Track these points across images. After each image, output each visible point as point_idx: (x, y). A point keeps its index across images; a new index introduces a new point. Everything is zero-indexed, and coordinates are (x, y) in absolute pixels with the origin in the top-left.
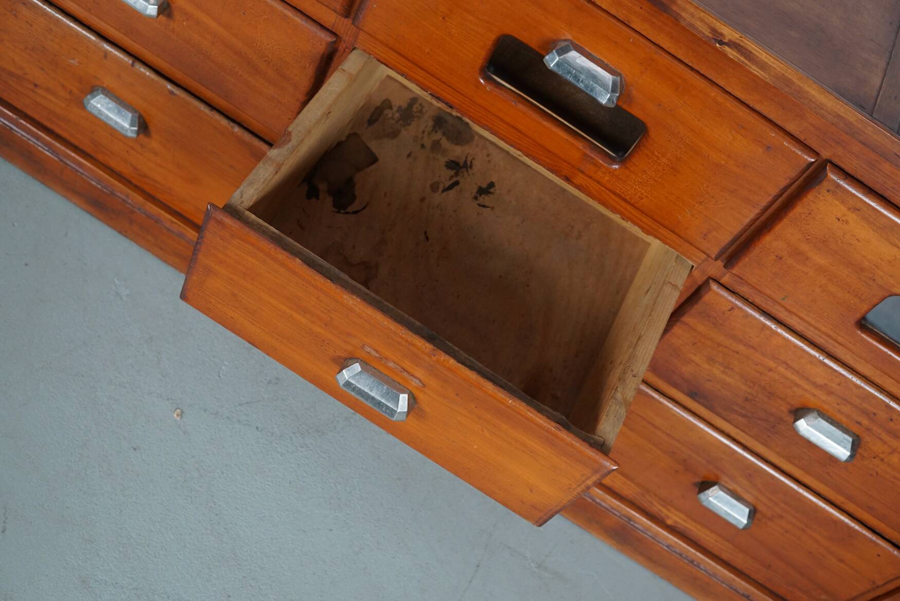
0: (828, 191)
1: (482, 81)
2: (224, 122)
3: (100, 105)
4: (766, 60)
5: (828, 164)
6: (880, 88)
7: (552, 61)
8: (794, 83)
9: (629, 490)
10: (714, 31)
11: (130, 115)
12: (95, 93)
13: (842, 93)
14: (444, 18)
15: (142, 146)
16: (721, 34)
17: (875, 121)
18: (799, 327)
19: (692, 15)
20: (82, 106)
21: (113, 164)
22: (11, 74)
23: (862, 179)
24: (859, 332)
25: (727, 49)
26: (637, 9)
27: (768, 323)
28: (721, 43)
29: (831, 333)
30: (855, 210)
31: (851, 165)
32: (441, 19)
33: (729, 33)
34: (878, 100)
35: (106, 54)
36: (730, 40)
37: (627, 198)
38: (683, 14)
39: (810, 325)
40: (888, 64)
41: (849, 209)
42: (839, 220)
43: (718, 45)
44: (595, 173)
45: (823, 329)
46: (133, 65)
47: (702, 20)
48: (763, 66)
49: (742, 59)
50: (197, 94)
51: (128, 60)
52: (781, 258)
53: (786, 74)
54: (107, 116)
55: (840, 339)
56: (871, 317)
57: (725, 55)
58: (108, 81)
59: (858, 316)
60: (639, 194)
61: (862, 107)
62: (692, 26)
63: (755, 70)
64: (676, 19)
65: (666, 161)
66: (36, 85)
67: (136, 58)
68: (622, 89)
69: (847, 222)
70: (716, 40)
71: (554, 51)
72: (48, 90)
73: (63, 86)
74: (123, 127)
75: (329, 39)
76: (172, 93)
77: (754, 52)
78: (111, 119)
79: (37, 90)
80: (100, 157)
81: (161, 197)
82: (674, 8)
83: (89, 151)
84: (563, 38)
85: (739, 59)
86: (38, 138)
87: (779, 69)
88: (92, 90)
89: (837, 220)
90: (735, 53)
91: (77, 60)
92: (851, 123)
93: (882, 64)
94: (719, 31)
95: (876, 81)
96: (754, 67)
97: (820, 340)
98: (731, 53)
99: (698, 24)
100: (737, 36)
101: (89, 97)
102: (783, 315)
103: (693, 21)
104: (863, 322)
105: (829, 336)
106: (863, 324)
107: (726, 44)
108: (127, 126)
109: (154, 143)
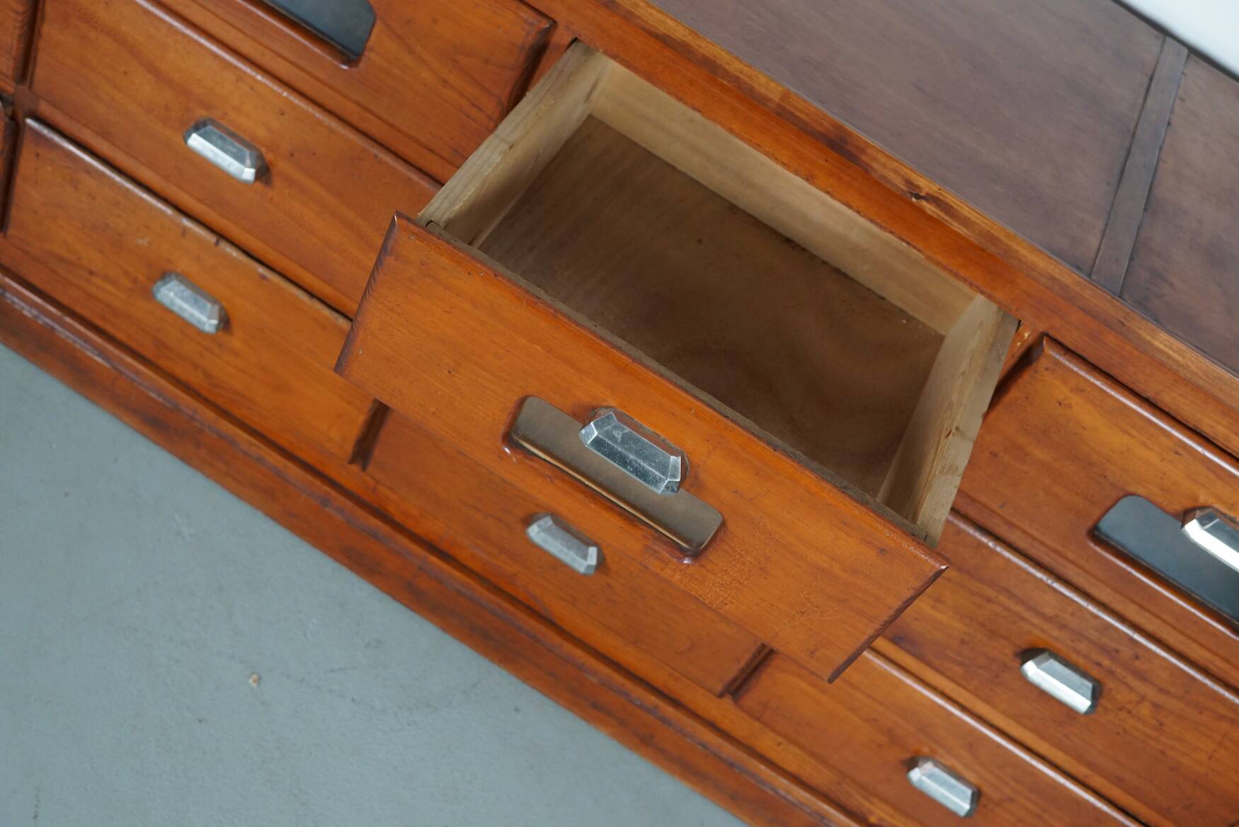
0: (1047, 369)
2: (326, 312)
3: (172, 295)
4: (968, 215)
5: (1045, 338)
6: (1099, 250)
8: (1001, 241)
9: (821, 777)
10: (909, 183)
11: (209, 306)
12: (167, 279)
13: (1057, 253)
15: (220, 345)
16: (918, 187)
17: (1094, 283)
18: (1022, 544)
19: (884, 166)
20: (149, 295)
21: (181, 371)
22: (61, 259)
23: (1084, 355)
24: (1092, 545)
25: (924, 203)
26: (822, 162)
27: (984, 540)
28: (918, 197)
29: (1059, 548)
30: (1078, 390)
31: (1070, 337)
33: (926, 185)
34: (1097, 263)
35: (185, 232)
36: (927, 194)
38: (874, 165)
39: (1034, 538)
40: (1106, 225)
41: (1072, 390)
42: (1060, 404)
43: (914, 200)
45: (1049, 542)
46: (217, 243)
47: (896, 172)
48: (966, 222)
49: (942, 214)
50: (293, 278)
51: (212, 238)
52: (995, 455)
53: (992, 231)
54: (181, 308)
55: (1071, 555)
56: (1105, 525)
57: (922, 212)
58: (184, 264)
59: (1089, 524)
61: (1079, 268)
62: (885, 178)
63: (956, 226)
64: (866, 171)
66: (91, 273)
67: (222, 236)
69: (1070, 406)
70: (912, 194)
72: (106, 278)
73: (126, 273)
74: (199, 321)
76: (263, 277)
77: (955, 206)
78: (186, 310)
79: (95, 280)
80: (163, 363)
81: (237, 412)
82: (864, 158)
83: (148, 354)
85: (939, 215)
86: (87, 340)
87: (983, 226)
88: (164, 275)
89: (1058, 405)
90: (933, 209)
91: (147, 239)
92: (1067, 286)
93: (1100, 225)
94: (916, 183)
95: (1094, 242)
96: (955, 224)
97: (1047, 559)
98: (929, 208)
99: (891, 176)
100: (935, 188)
101: (159, 284)
102: (1002, 530)
103: (885, 172)
104: (1096, 533)
105: (1056, 552)
106: (1095, 535)
107: (923, 198)
108: (205, 318)
109: (236, 342)
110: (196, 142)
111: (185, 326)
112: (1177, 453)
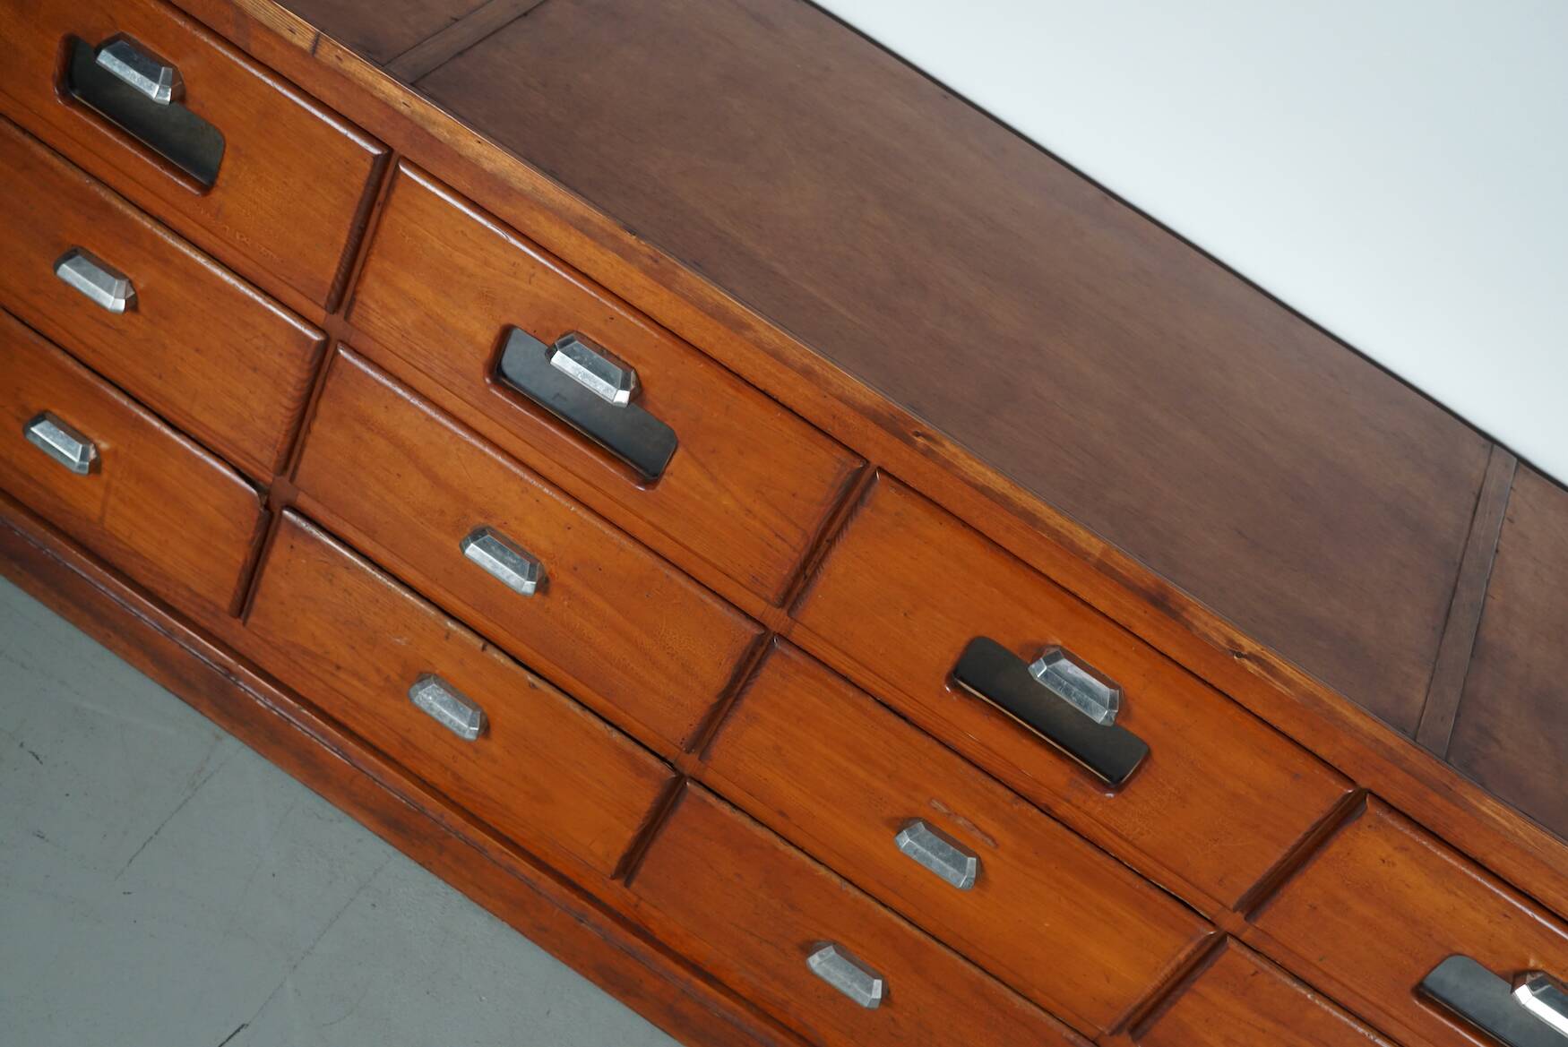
0: (1370, 826)
1: (948, 689)
2: (600, 725)
3: (430, 699)
4: (1292, 676)
5: (1368, 795)
6: (1424, 707)
7: (1039, 670)
8: (1323, 702)
10: (1231, 641)
11: (470, 712)
12: (426, 682)
13: (1381, 715)
14: (905, 615)
15: (476, 751)
16: (1240, 646)
17: (1419, 747)
18: (1342, 996)
19: (1206, 624)
20: (403, 695)
21: (426, 772)
22: (305, 651)
23: (1409, 813)
24: (1417, 1002)
25: (1246, 662)
26: (1140, 612)
27: (1303, 991)
28: (1240, 655)
29: (1382, 1004)
30: (1404, 849)
31: (1394, 796)
32: (902, 615)
33: (1248, 645)
34: (1422, 723)
35: (448, 635)
36: (1250, 653)
37: (1124, 833)
38: (1196, 623)
39: (1357, 994)
40: (1432, 678)
41: (1396, 848)
42: (1384, 861)
43: (1235, 657)
44: (1085, 802)
45: (1371, 998)
46: (484, 649)
47: (1217, 630)
48: (1288, 682)
49: (1265, 674)
50: (565, 689)
51: (479, 643)
52: (1315, 908)
53: (1315, 693)
54: (440, 713)
55: (1395, 1012)
56: (1429, 983)
57: (1243, 669)
58: (443, 666)
59: (1415, 981)
60: (1138, 830)
61: (1404, 731)
62: (1206, 635)
63: (1278, 686)
64: (1188, 627)
65: (1173, 790)
66: (338, 668)
67: (488, 641)
68: (1122, 705)
69: (1394, 864)
70: (1234, 652)
71: (1041, 659)
72: (355, 674)
73: (378, 671)
74: (459, 727)
75: (757, 631)
76: (533, 686)
77: (1276, 665)
78: (445, 716)
79: (342, 675)
80: (406, 762)
81: (486, 818)
82: (1185, 615)
83: (393, 754)
84: (1051, 642)
85: (1260, 674)
86: (324, 735)
87: (1305, 685)
88: (422, 677)
89: (1381, 862)
90: (1255, 667)
91: (405, 639)
92: (1391, 748)
93: (1426, 679)
94: (1238, 642)
95: (1419, 698)
96: (1277, 683)
97: (1367, 1013)
98: (1251, 667)
99: (1214, 635)
100: (1258, 649)
101: (417, 686)
102: (1321, 983)
103: (1206, 630)
104: (1421, 990)
105: (1379, 1008)
106: (1422, 992)
107: (1245, 657)
108: (463, 724)
109: (494, 747)
110: (474, 551)
111: (438, 728)
112: (1506, 916)
